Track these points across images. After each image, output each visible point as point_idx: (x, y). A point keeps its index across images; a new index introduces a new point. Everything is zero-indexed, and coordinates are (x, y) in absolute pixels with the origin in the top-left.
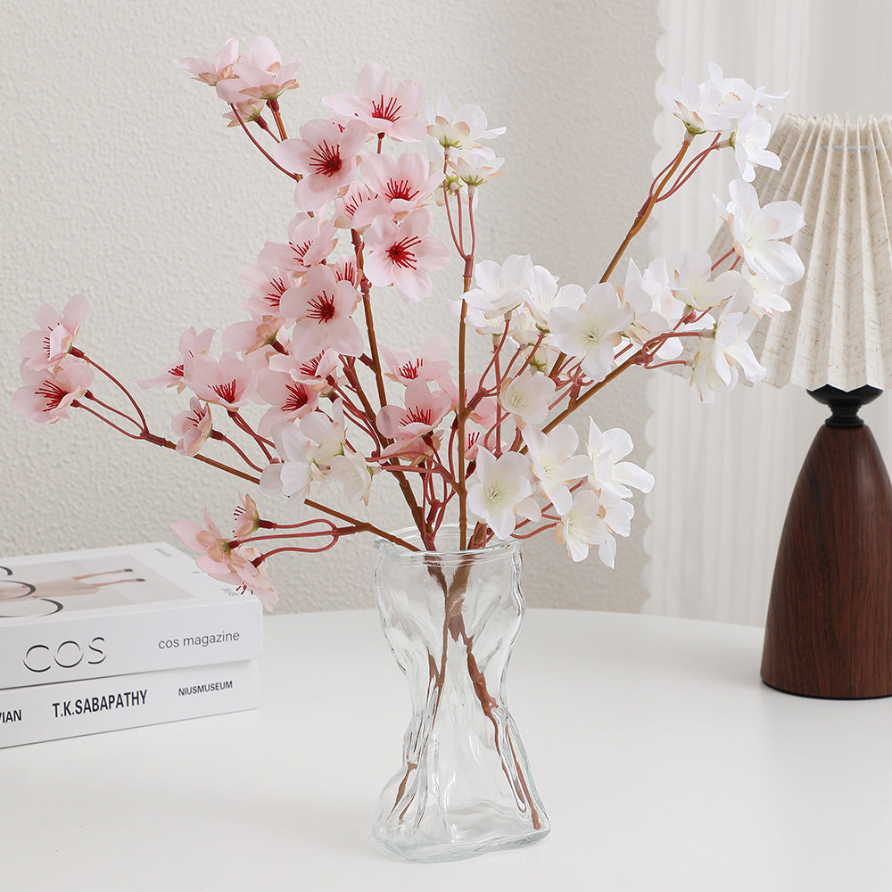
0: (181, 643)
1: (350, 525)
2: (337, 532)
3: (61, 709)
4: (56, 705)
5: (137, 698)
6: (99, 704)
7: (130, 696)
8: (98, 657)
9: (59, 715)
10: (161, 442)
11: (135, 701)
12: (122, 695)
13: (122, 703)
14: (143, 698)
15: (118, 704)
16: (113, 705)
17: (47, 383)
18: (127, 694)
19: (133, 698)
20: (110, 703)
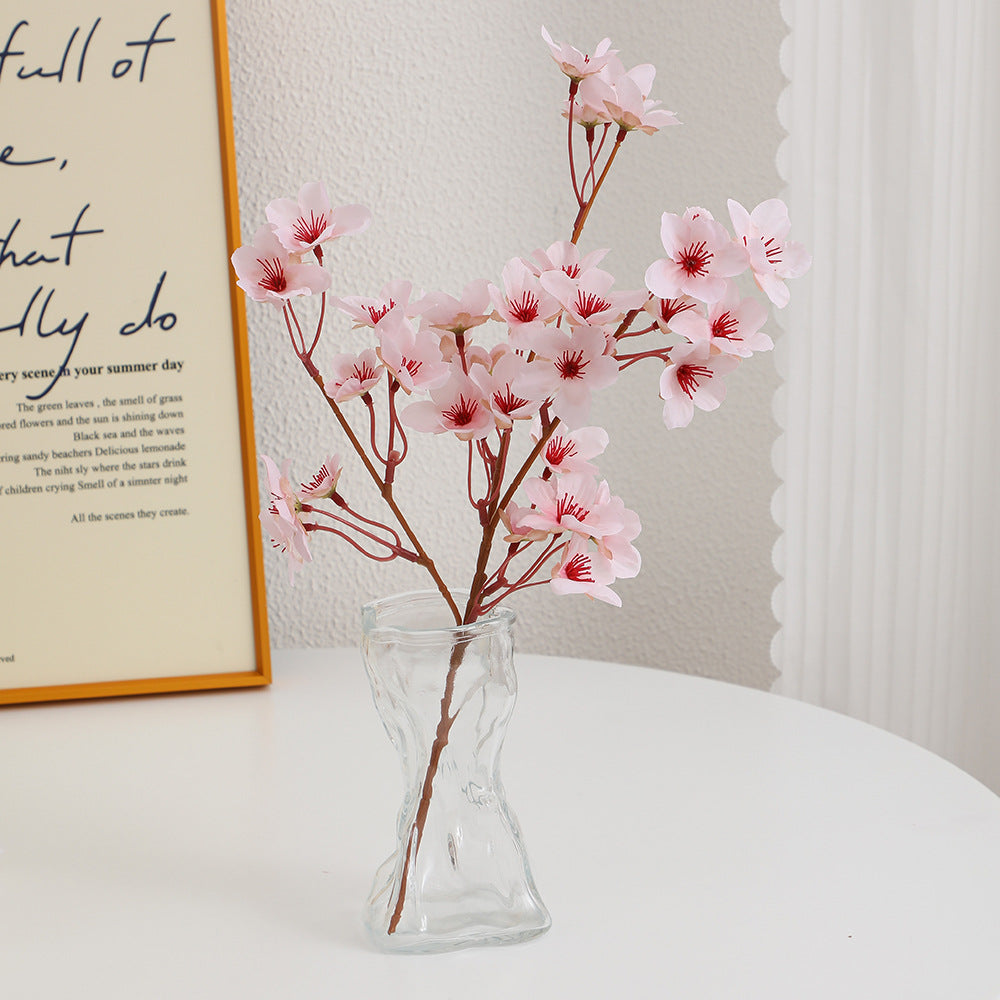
1: (415, 552)
2: (399, 551)
10: (314, 372)
17: (277, 261)
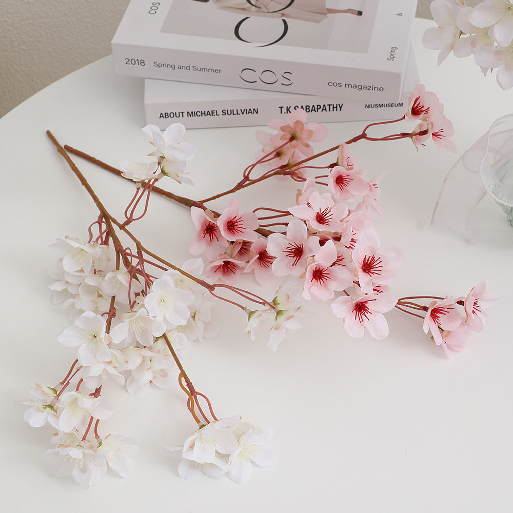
0: (343, 85)
3: (284, 110)
4: (281, 108)
5: (336, 107)
6: (310, 109)
7: (331, 107)
8: (287, 82)
9: (283, 112)
11: (335, 109)
12: (326, 106)
13: (325, 109)
14: (341, 108)
15: (323, 110)
16: (320, 110)
18: (330, 105)
19: (333, 108)
20: (318, 109)
